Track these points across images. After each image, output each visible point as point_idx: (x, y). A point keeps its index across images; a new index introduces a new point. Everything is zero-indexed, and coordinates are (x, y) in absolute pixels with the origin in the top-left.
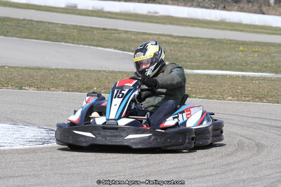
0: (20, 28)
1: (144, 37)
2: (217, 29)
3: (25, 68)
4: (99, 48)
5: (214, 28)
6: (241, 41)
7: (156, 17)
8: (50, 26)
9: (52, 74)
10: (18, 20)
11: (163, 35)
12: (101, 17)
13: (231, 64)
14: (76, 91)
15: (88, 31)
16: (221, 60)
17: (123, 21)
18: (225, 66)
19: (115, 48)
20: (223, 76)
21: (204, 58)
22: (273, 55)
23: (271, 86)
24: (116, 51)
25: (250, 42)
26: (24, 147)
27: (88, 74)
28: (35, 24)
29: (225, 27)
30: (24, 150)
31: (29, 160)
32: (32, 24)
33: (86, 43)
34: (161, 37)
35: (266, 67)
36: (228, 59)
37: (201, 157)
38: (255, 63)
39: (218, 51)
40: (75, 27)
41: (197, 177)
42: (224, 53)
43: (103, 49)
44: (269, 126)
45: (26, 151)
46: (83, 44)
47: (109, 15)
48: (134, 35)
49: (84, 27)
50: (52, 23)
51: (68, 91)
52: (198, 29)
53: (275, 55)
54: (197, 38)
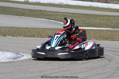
0: (5, 11)
1: (57, 13)
2: (88, 10)
3: (7, 27)
4: (38, 18)
5: (87, 10)
6: (99, 15)
7: (62, 5)
8: (18, 9)
9: (18, 30)
10: (4, 7)
11: (65, 13)
12: (39, 5)
13: (94, 25)
14: (29, 37)
15: (34, 11)
16: (90, 23)
17: (48, 7)
18: (92, 26)
19: (45, 18)
20: (91, 30)
21: (83, 22)
22: (112, 20)
23: (111, 34)
24: (45, 20)
25: (102, 15)
26: (6, 61)
27: (34, 29)
28: (11, 9)
29: (92, 9)
30: (6, 62)
31: (8, 66)
32: (10, 9)
33: (33, 16)
34: (65, 14)
35: (109, 26)
36: (93, 22)
37: (81, 64)
38: (105, 24)
39: (89, 19)
40: (28, 10)
41: (79, 73)
42: (91, 20)
43: (40, 19)
44: (110, 50)
45: (7, 63)
46: (32, 17)
47: (42, 4)
48: (53, 13)
49: (32, 10)
50: (19, 8)
51: (25, 37)
52: (80, 10)
53: (113, 20)
54: (80, 14)
